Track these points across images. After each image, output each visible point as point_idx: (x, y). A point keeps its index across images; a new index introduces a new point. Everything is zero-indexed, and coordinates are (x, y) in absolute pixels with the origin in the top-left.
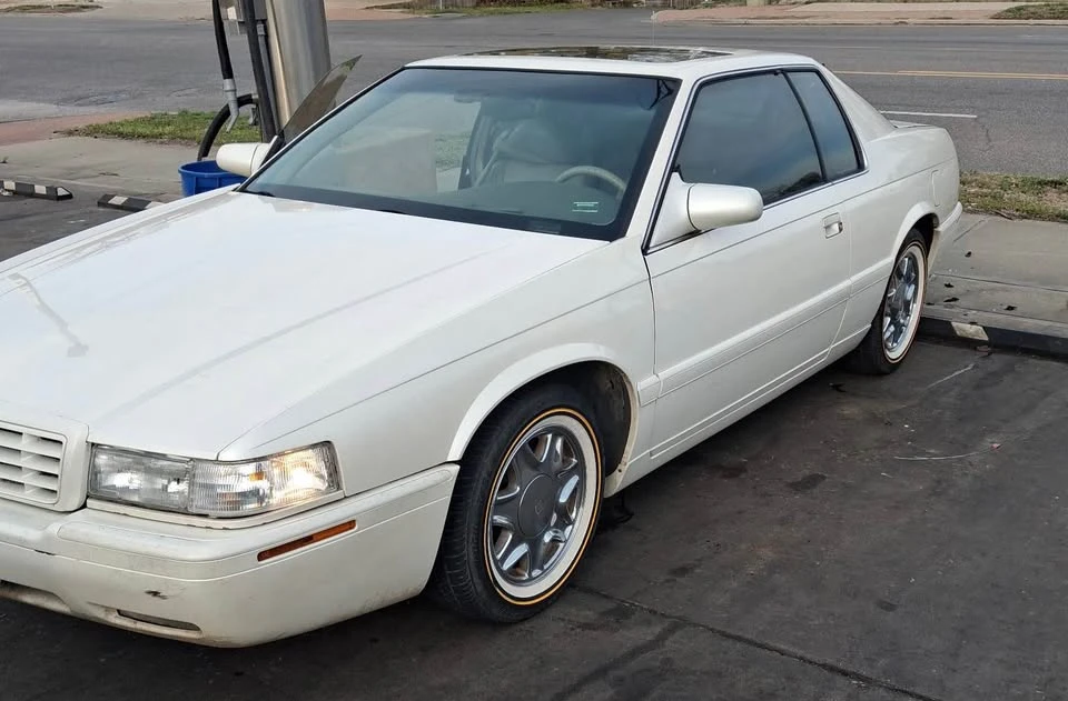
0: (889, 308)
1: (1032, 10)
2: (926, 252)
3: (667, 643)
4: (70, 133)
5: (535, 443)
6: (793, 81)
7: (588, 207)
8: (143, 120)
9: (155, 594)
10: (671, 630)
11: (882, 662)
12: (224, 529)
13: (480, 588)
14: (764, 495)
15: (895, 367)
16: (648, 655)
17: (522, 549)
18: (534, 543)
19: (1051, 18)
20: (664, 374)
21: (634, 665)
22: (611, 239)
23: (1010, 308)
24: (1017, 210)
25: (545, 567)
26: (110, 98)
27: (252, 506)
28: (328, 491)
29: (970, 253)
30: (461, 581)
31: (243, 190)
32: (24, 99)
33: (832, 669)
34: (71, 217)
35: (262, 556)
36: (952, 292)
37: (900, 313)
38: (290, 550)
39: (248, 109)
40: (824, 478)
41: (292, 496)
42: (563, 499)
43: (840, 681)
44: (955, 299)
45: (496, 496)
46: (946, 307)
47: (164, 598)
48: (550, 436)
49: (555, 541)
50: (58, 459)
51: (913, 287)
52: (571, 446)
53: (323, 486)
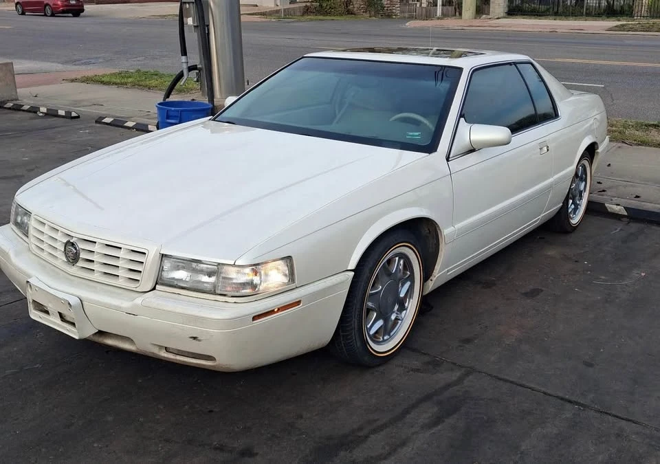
0: (572, 195)
1: (630, 26)
2: (591, 163)
3: (465, 381)
4: (72, 81)
5: (389, 262)
6: (520, 69)
7: (415, 135)
8: (114, 74)
9: (195, 338)
10: (467, 374)
11: (591, 396)
12: (235, 302)
13: (359, 344)
14: (508, 299)
15: (574, 228)
16: (456, 388)
17: (380, 323)
18: (386, 320)
19: (641, 31)
20: (459, 225)
21: (447, 394)
22: (430, 152)
23: (637, 197)
24: (635, 140)
25: (392, 334)
26: (93, 61)
27: (248, 291)
28: (288, 284)
29: (609, 165)
30: (349, 339)
31: (214, 120)
32: (43, 60)
33: (562, 399)
34: (81, 129)
35: (255, 318)
36: (601, 187)
37: (577, 198)
38: (266, 316)
39: (194, 73)
40: (542, 291)
41: (270, 286)
42: (402, 295)
43: (568, 405)
44: (604, 191)
45: (370, 292)
46: (599, 195)
47: (200, 341)
48: (397, 258)
49: (397, 319)
50: (143, 263)
51: (584, 183)
52: (408, 265)
53: (285, 280)
